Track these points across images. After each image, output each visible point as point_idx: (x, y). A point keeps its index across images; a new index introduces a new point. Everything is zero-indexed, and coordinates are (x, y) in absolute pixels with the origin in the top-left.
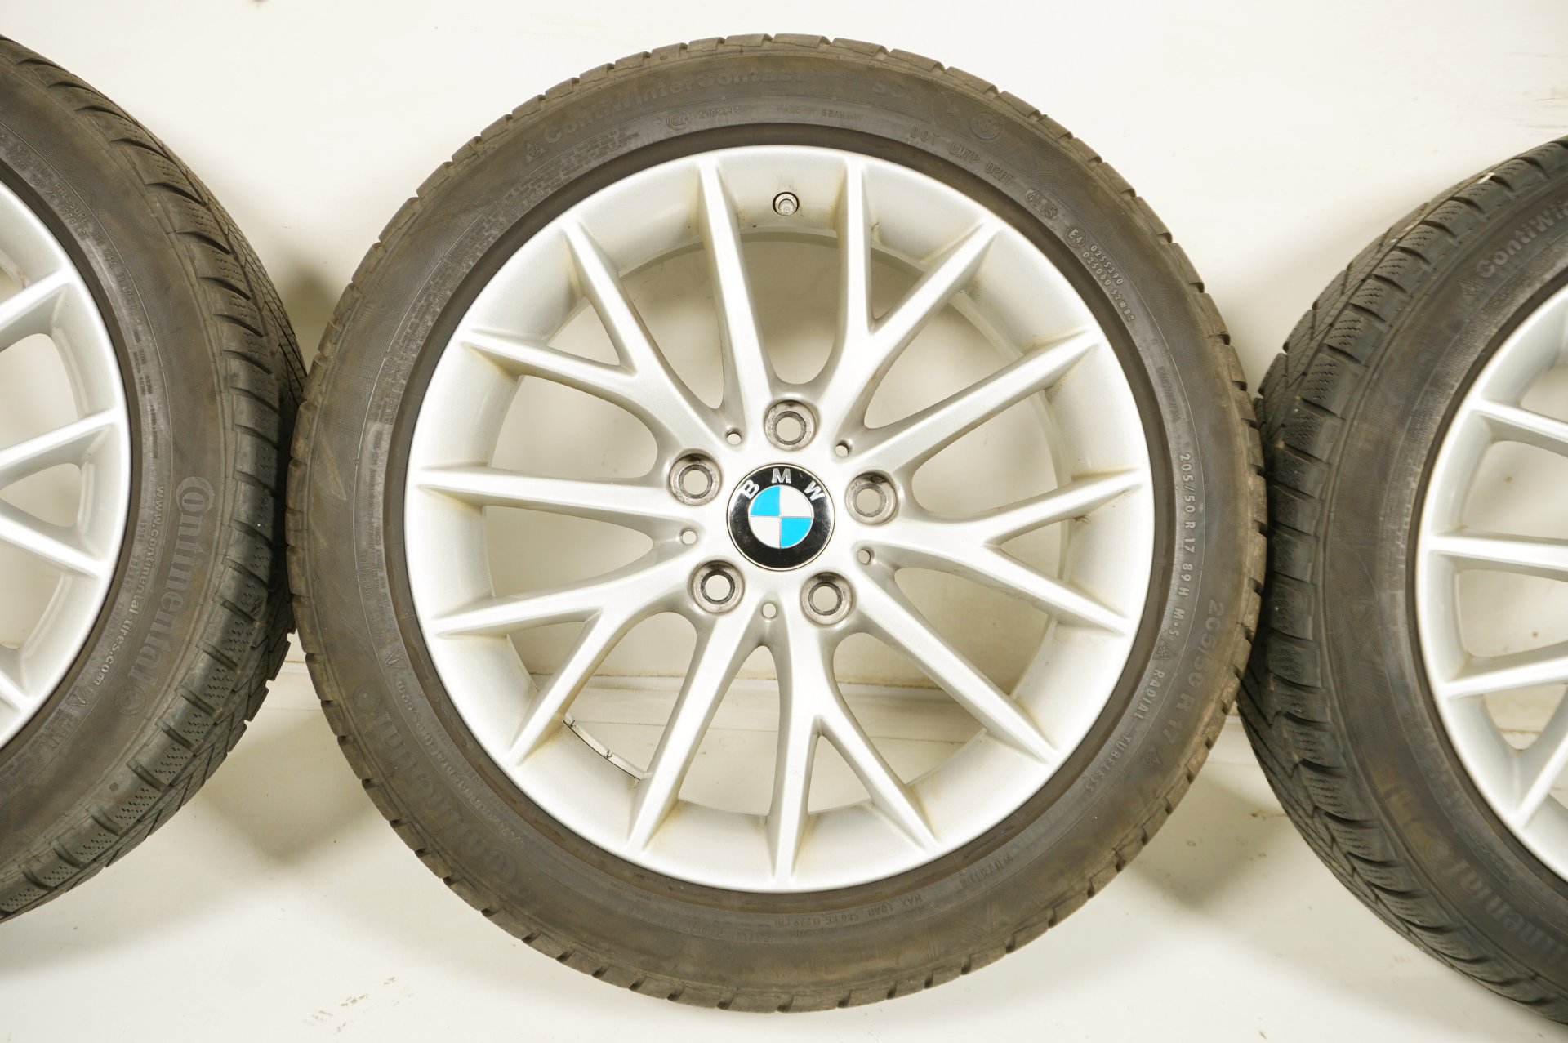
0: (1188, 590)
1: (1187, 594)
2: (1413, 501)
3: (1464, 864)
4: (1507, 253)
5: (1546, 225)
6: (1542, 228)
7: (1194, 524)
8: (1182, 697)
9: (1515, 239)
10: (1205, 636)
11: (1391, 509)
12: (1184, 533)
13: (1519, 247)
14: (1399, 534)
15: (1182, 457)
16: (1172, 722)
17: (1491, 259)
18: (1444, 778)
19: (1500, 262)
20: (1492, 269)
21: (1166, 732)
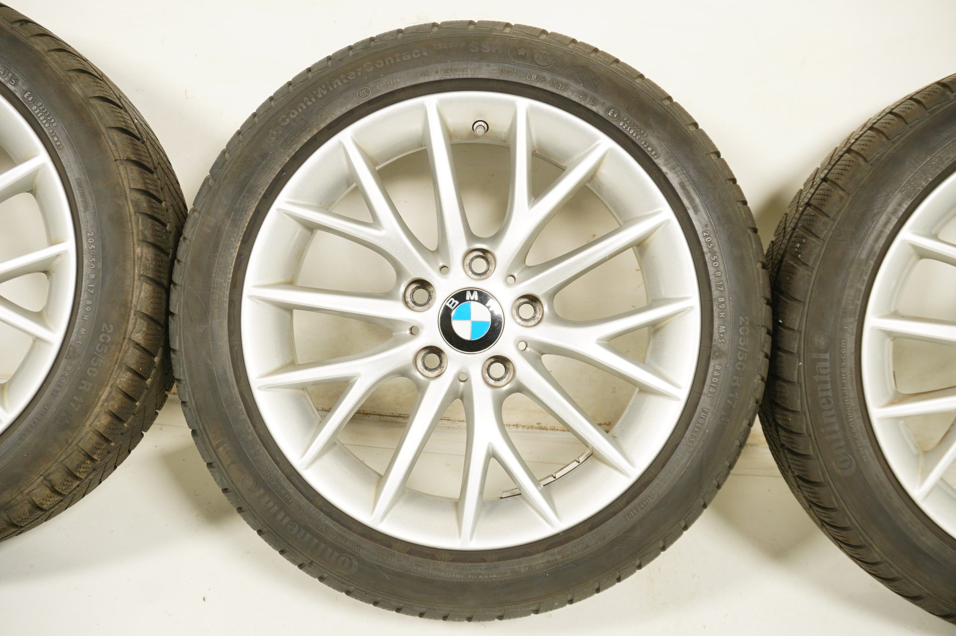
0: (88, 316)
1: (88, 319)
2: (233, 265)
3: (262, 491)
4: (298, 111)
5: (322, 94)
6: (320, 96)
7: (94, 275)
8: (82, 382)
9: (303, 102)
10: (99, 345)
11: (220, 269)
12: (88, 281)
13: (304, 107)
14: (224, 284)
15: (89, 234)
16: (75, 398)
17: (288, 115)
18: (250, 437)
19: (292, 116)
20: (288, 120)
21: (72, 404)
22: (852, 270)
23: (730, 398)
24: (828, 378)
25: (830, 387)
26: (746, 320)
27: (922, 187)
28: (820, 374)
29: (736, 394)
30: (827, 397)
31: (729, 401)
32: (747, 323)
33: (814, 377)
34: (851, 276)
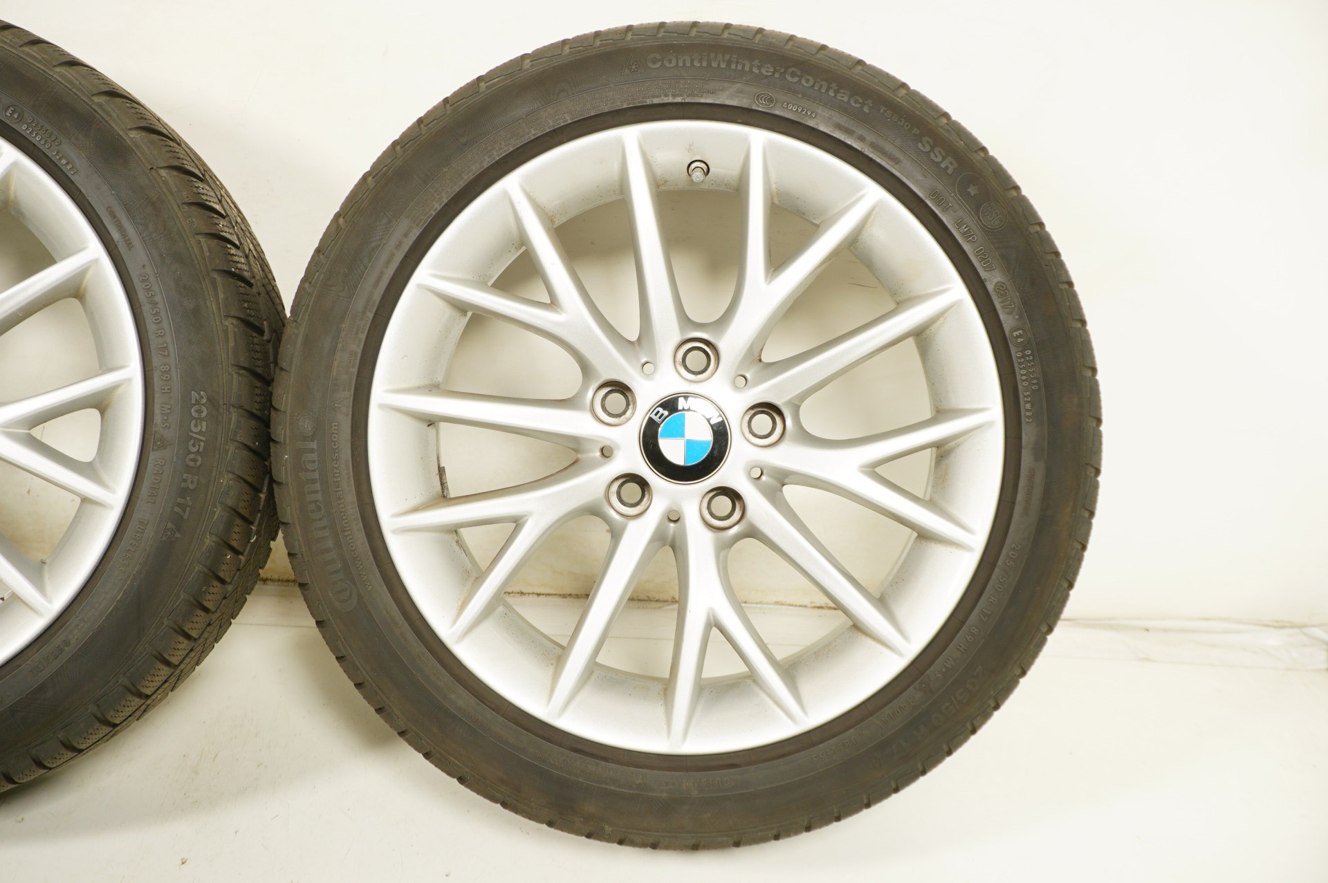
22: (343, 326)
23: (179, 505)
24: (316, 475)
25: (319, 489)
26: (202, 397)
27: (434, 211)
28: (307, 470)
29: (188, 498)
30: (317, 501)
31: (177, 509)
32: (204, 400)
33: (300, 474)
34: (343, 335)
